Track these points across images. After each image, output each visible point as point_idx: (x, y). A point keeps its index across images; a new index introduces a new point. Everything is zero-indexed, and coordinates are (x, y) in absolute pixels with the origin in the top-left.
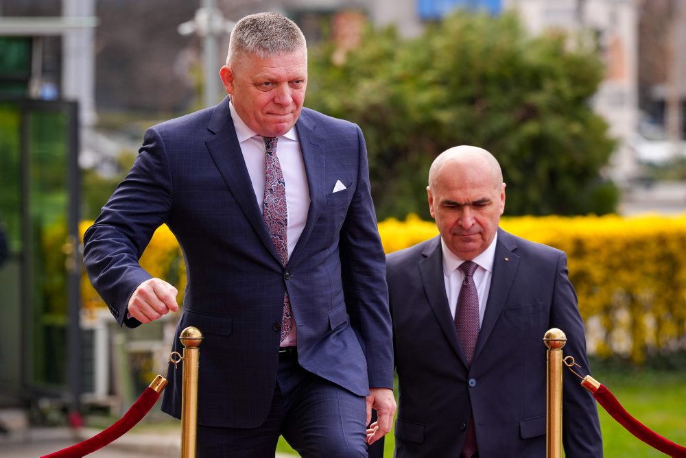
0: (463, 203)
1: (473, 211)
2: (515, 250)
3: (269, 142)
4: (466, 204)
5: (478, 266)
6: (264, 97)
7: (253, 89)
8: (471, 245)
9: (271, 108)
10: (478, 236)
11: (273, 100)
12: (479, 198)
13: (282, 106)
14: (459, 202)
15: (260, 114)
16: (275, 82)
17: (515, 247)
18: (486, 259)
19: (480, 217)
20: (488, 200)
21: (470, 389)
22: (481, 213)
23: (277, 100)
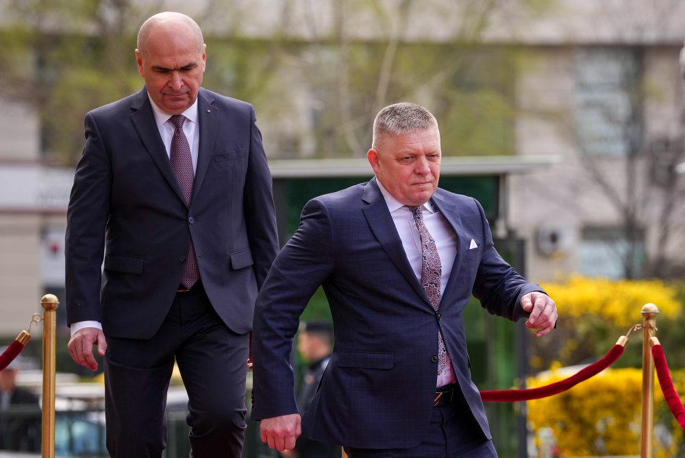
0: (173, 68)
1: (181, 74)
2: (213, 103)
3: (415, 211)
4: (175, 69)
5: (185, 118)
6: (407, 169)
7: (396, 164)
8: (181, 103)
9: (415, 179)
10: (186, 96)
11: (414, 172)
12: (186, 64)
13: (422, 174)
14: (169, 68)
15: (406, 187)
16: (415, 156)
17: (213, 100)
18: (191, 113)
19: (187, 79)
20: (194, 64)
21: (190, 226)
22: (188, 76)
23: (418, 171)
